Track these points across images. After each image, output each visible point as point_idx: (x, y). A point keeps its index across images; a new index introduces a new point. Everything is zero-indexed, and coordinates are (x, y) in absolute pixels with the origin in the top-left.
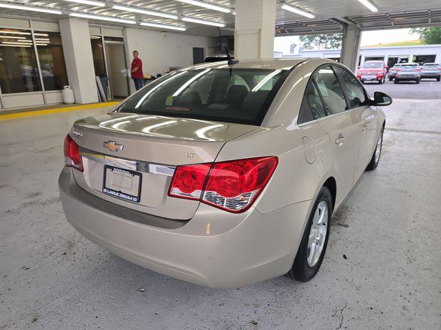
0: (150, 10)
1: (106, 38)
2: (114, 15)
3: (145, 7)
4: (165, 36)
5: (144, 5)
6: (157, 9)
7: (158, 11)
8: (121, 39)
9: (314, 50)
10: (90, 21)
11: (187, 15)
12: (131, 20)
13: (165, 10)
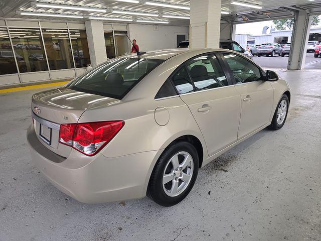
0: (138, 12)
1: (116, 32)
2: (117, 17)
3: (134, 10)
4: (156, 28)
5: (133, 9)
6: (143, 11)
7: (144, 12)
8: (125, 32)
9: (286, 30)
10: (104, 21)
11: (165, 13)
12: (130, 19)
13: (149, 11)
